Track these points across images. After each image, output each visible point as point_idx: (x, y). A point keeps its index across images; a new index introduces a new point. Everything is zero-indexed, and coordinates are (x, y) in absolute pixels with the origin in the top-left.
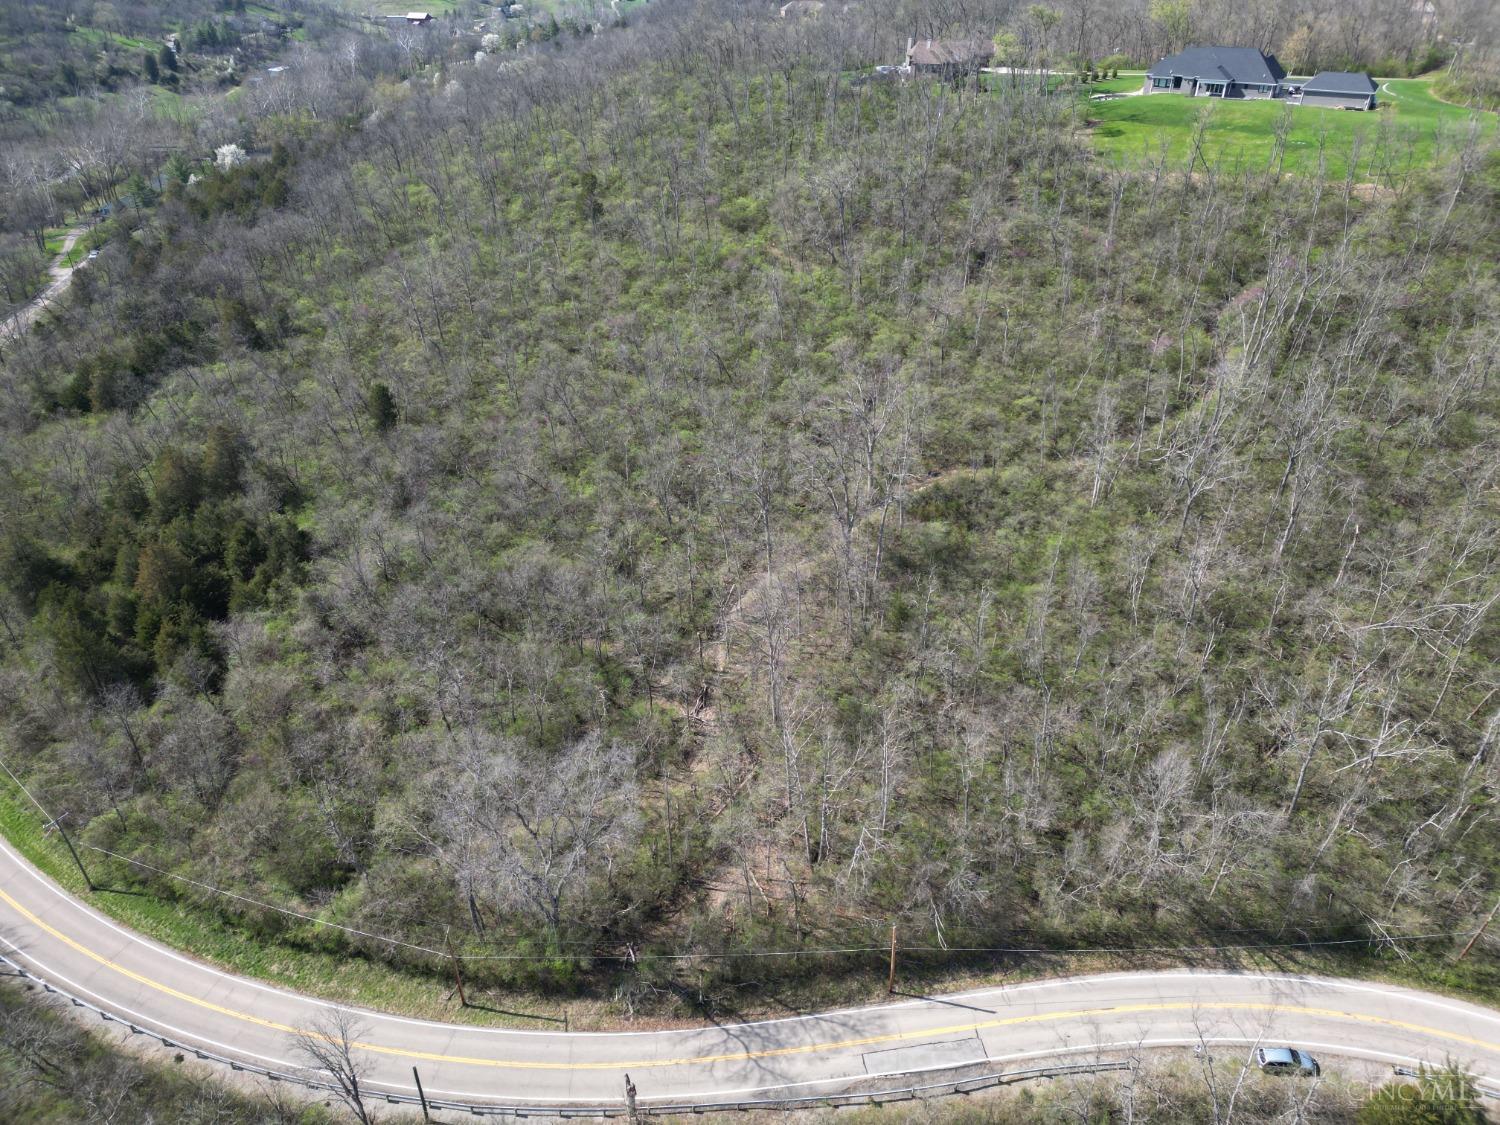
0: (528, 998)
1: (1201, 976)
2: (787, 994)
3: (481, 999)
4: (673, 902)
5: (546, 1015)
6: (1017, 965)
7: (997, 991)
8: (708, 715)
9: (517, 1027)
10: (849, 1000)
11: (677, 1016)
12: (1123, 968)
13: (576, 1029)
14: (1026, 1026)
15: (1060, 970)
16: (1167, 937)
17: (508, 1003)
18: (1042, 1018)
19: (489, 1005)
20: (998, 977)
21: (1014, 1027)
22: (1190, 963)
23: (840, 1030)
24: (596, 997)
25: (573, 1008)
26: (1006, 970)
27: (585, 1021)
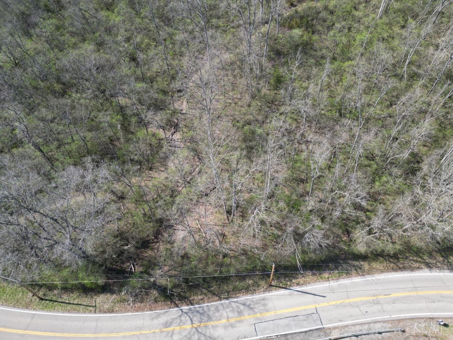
0: (75, 295)
1: (436, 274)
2: (214, 287)
3: (51, 295)
4: (156, 237)
5: (85, 303)
6: (337, 268)
7: (326, 284)
8: (177, 136)
9: (69, 311)
10: (247, 290)
11: (156, 301)
12: (394, 270)
13: (101, 312)
14: (344, 306)
15: (359, 271)
16: (418, 252)
17: (65, 297)
18: (351, 300)
19: (54, 298)
20: (326, 275)
21: (337, 306)
22: (429, 266)
23: (242, 307)
24: (112, 292)
25: (100, 299)
26: (330, 271)
27: (106, 306)
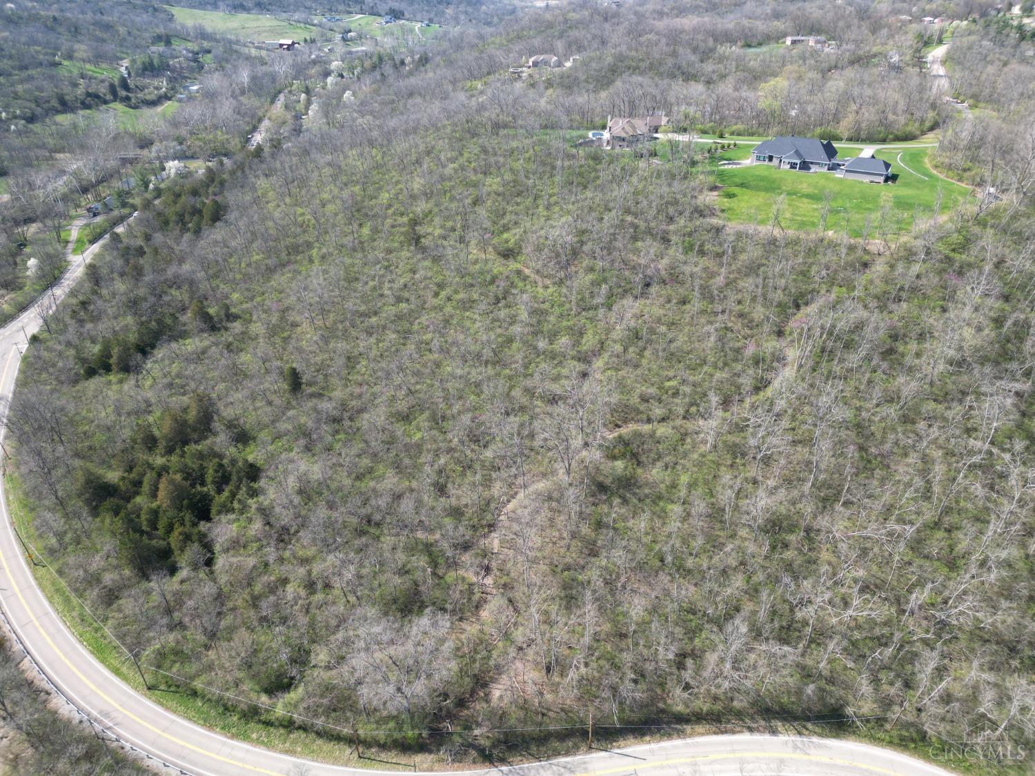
0: (394, 753)
1: (757, 737)
2: (534, 749)
3: (368, 753)
4: (471, 696)
5: (403, 762)
6: (659, 730)
7: (647, 747)
8: (489, 581)
9: (389, 770)
10: (567, 753)
11: (474, 762)
12: (715, 733)
13: (420, 770)
14: (662, 767)
15: (681, 734)
16: (739, 715)
17: (383, 756)
18: (670, 762)
19: (372, 757)
20: (647, 738)
21: (655, 768)
22: (751, 730)
23: (562, 770)
24: (430, 752)
25: (418, 758)
26: (652, 734)
27: (425, 766)
